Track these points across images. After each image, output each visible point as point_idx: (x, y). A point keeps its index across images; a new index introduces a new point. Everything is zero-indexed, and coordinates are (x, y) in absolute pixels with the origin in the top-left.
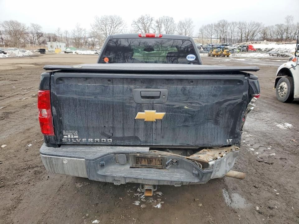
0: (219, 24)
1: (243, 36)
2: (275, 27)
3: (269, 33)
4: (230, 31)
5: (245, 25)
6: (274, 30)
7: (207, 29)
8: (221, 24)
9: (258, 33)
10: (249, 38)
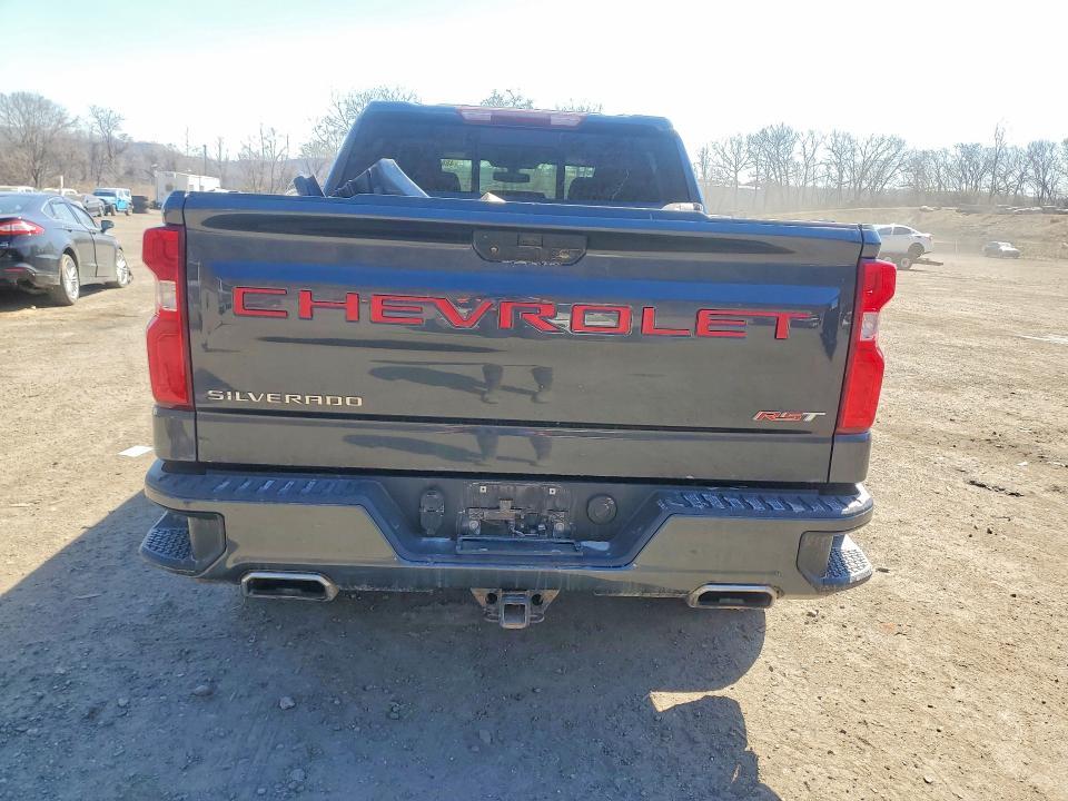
0: (764, 132)
1: (845, 179)
2: (952, 152)
3: (934, 174)
4: (799, 159)
5: (851, 142)
6: (950, 160)
7: (723, 150)
8: (769, 132)
9: (898, 171)
10: (865, 185)
